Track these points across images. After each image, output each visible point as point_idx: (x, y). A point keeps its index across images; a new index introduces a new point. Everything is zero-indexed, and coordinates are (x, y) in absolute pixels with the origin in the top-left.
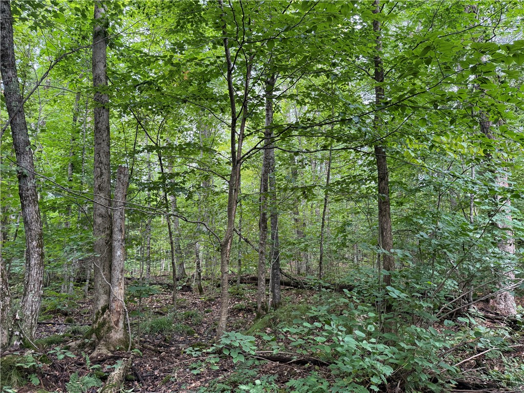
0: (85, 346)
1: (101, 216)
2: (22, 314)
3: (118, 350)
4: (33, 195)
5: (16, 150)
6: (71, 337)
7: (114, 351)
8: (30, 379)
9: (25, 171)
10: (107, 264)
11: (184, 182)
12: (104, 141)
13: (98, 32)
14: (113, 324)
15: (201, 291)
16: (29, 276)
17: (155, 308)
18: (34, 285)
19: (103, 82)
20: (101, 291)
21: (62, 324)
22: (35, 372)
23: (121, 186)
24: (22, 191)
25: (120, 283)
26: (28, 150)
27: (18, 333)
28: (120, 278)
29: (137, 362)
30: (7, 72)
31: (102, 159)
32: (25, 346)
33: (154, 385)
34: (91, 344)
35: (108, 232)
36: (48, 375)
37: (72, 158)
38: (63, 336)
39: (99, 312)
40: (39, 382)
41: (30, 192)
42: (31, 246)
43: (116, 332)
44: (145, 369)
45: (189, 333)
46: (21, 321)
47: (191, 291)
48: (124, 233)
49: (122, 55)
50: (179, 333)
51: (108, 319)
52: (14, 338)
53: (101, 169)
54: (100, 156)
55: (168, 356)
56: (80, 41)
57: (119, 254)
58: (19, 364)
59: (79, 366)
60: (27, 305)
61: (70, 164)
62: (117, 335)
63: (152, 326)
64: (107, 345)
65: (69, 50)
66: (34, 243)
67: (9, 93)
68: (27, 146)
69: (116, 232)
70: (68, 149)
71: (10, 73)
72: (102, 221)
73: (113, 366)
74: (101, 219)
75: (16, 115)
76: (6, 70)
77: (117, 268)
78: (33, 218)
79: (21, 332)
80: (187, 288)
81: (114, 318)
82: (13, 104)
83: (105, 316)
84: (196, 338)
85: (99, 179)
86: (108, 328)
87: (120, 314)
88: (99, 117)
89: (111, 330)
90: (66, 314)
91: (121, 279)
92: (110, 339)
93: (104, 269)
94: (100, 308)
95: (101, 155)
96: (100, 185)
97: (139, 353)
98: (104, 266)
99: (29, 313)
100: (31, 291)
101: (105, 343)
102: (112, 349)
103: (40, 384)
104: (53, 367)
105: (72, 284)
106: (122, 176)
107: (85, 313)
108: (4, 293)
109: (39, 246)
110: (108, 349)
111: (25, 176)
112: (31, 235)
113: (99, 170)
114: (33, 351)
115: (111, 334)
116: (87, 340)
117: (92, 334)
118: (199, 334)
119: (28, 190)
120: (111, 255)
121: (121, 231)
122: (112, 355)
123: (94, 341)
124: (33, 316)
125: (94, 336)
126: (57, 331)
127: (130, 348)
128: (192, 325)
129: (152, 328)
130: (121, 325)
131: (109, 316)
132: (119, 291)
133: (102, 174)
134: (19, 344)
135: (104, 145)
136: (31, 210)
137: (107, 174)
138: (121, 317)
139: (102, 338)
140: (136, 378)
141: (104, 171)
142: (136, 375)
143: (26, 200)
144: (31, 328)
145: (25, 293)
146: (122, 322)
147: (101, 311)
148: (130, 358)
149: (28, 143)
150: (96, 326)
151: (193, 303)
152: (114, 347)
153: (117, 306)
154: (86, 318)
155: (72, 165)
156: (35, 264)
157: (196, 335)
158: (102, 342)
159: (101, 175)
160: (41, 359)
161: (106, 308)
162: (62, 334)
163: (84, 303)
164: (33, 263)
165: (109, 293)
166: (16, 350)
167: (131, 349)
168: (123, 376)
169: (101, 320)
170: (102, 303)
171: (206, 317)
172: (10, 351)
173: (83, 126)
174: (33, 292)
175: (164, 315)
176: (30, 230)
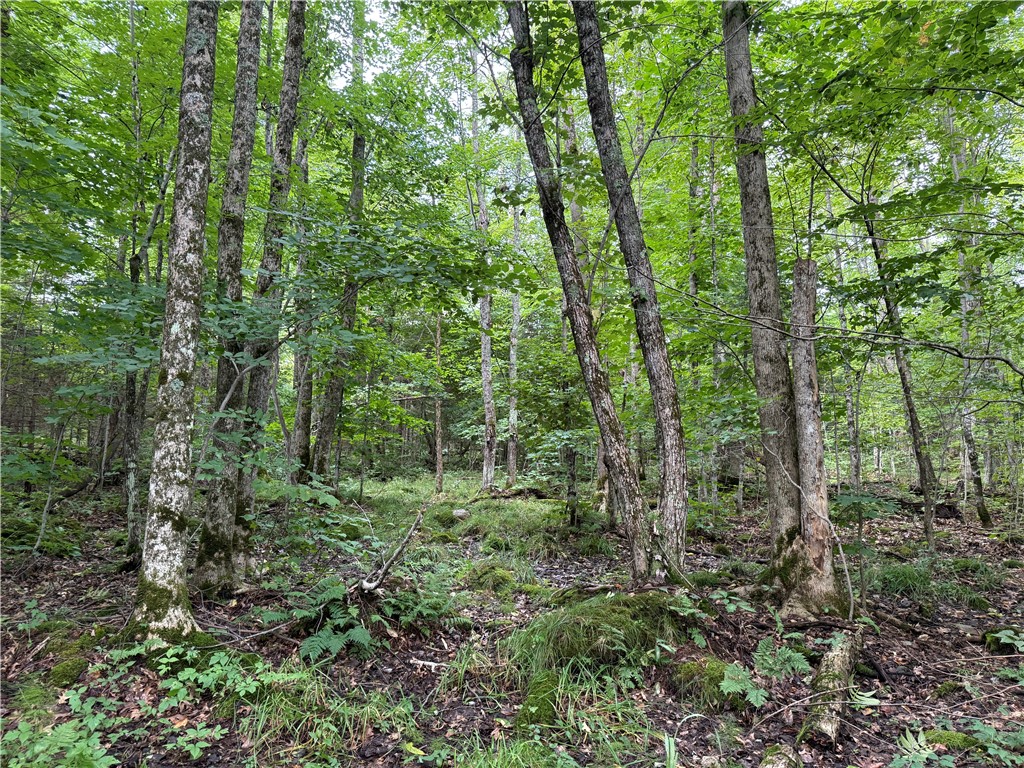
0: (763, 598)
1: (769, 359)
2: (661, 527)
3: (826, 614)
4: (658, 331)
5: (627, 260)
6: (731, 579)
7: (819, 615)
8: (691, 634)
9: (643, 292)
10: (788, 450)
11: (935, 274)
12: (761, 216)
13: (732, 11)
14: (811, 564)
15: (985, 518)
16: (664, 465)
17: (880, 544)
18: (674, 480)
19: (749, 103)
20: (783, 500)
21: (709, 555)
22: (695, 625)
23: (804, 298)
24: (641, 326)
25: (817, 486)
26: (643, 256)
27: (659, 557)
28: (818, 476)
29: (870, 643)
30: (603, 133)
31: (761, 253)
32: (672, 581)
33: (917, 694)
34: (773, 595)
35: (784, 389)
36: (716, 634)
37: (693, 264)
38: (719, 576)
39: (782, 539)
40: (704, 644)
41: (653, 327)
42: (663, 416)
43: (820, 579)
44: (892, 660)
45: (973, 604)
46: (662, 539)
47: (958, 517)
48: (816, 390)
49: (779, 39)
50: (950, 602)
51: (801, 553)
52: (655, 565)
53: (760, 271)
54: (756, 248)
55: (937, 644)
56: (698, 41)
57: (812, 430)
58: (672, 608)
59: (760, 630)
60: (667, 513)
61: (691, 277)
62: (822, 585)
63: (885, 578)
64: (805, 600)
65: (683, 65)
66: (667, 410)
67: (610, 167)
68: (642, 249)
69: (802, 389)
70: (683, 250)
71: (608, 133)
72: (770, 370)
73: (827, 642)
74: (768, 365)
75: (622, 201)
76: (602, 129)
77: (810, 457)
78: (661, 369)
79: (664, 556)
80: (949, 511)
81: (813, 553)
82: (616, 185)
83: (795, 546)
84: (994, 617)
85: (760, 292)
86: (804, 570)
87: (824, 546)
88: (749, 173)
89: (808, 574)
90: (712, 539)
91: (820, 479)
92: (808, 590)
93: (783, 458)
94: (784, 532)
95: (758, 244)
96: (762, 301)
97: (871, 627)
98: (783, 453)
99: (671, 527)
100: (671, 490)
101: (800, 597)
102: (815, 609)
103: (707, 647)
104: (720, 621)
105: (715, 487)
106: (804, 278)
107: (745, 541)
108: (633, 490)
109: (675, 416)
110: (807, 608)
111: (644, 301)
112: (661, 398)
113: (757, 273)
114: (687, 590)
115: (811, 583)
116: (766, 588)
117: (773, 577)
118: (1000, 610)
119: (649, 324)
120: (795, 432)
121: (811, 385)
122: (816, 620)
123: (779, 591)
124: (678, 532)
125: (777, 580)
126: (705, 565)
127: (851, 613)
128: (978, 588)
129: (884, 581)
130: (827, 566)
131: (802, 547)
132: (817, 503)
133: (763, 281)
134: (663, 575)
135: (762, 225)
136: (656, 356)
137: (773, 280)
138: (827, 552)
139: (794, 586)
140: (875, 673)
141: (766, 274)
142: (875, 667)
143: (648, 340)
144: (678, 552)
145: (662, 493)
146: (830, 562)
147: (785, 537)
148: (858, 633)
149: (642, 246)
150: (779, 563)
151: (970, 544)
152: (819, 607)
153: (817, 529)
154: (749, 550)
155: (695, 278)
156: (672, 445)
157: (993, 611)
158: (795, 595)
159: (762, 283)
160: (700, 605)
161: (795, 532)
162: (714, 571)
163: (740, 523)
164: (669, 443)
165: (798, 503)
166: (661, 585)
167: (854, 617)
168: (850, 663)
169: (787, 553)
170: (786, 522)
171: (1010, 577)
172: (653, 585)
173: (708, 202)
174: (674, 492)
175: (905, 561)
176: (659, 389)
